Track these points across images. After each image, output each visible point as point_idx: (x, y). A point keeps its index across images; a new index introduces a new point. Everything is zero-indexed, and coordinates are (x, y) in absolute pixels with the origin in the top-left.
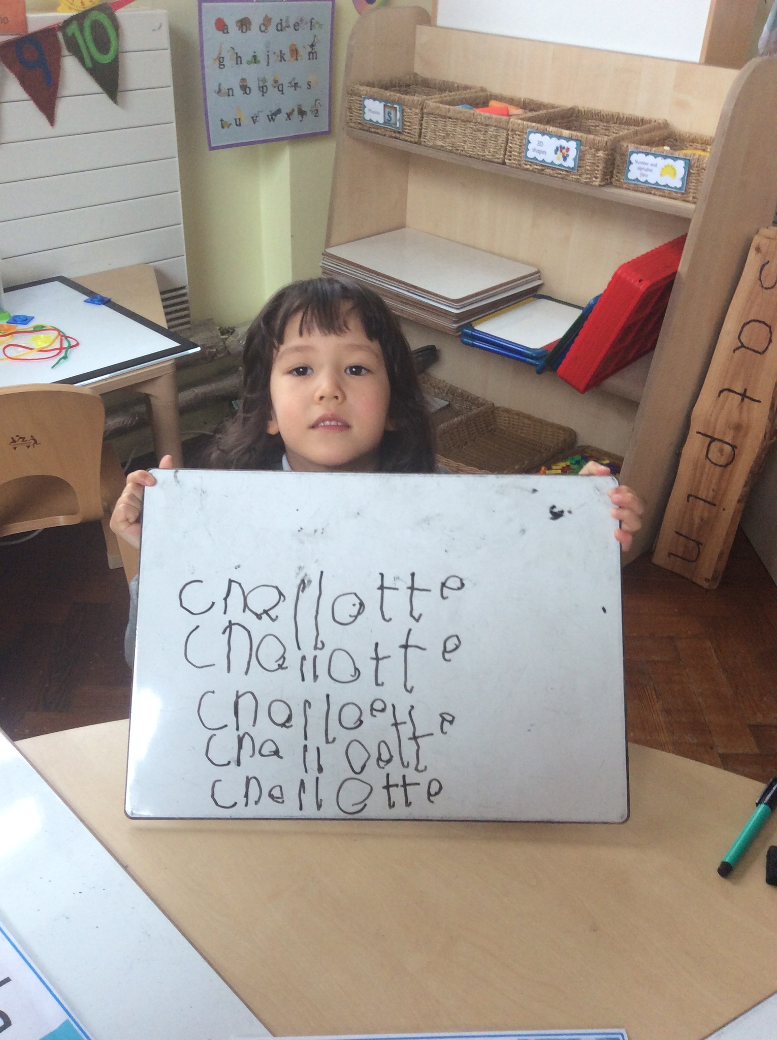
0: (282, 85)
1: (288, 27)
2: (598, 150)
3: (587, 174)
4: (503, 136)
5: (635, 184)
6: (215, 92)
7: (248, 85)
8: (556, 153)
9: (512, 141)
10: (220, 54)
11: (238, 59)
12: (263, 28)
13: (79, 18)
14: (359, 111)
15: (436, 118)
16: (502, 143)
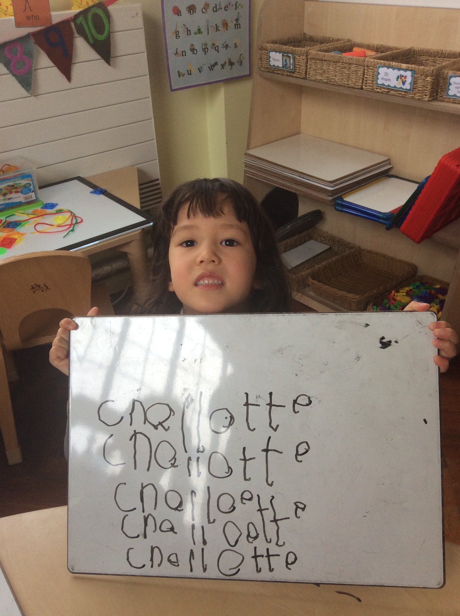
0: (218, 46)
1: (220, 9)
2: (427, 76)
3: (419, 93)
4: (361, 71)
5: (454, 99)
6: (174, 54)
7: (195, 48)
8: (397, 80)
9: (367, 74)
10: (176, 29)
11: (188, 32)
12: (204, 10)
13: (84, 13)
14: (267, 60)
15: (316, 61)
16: (360, 75)
